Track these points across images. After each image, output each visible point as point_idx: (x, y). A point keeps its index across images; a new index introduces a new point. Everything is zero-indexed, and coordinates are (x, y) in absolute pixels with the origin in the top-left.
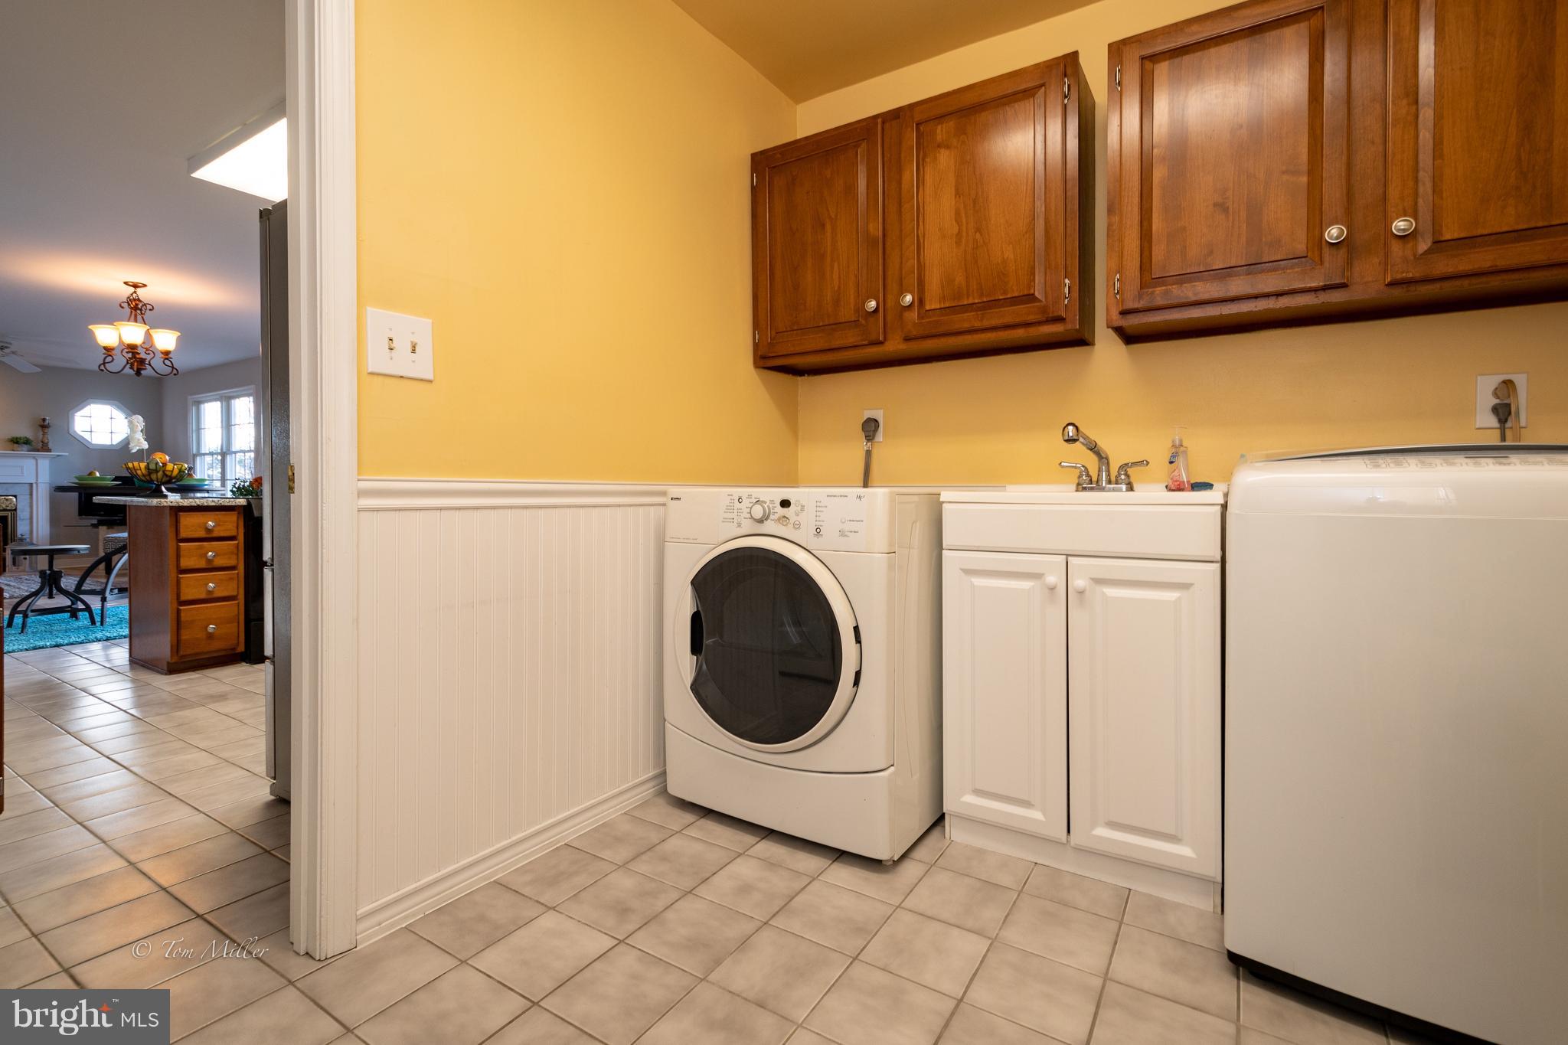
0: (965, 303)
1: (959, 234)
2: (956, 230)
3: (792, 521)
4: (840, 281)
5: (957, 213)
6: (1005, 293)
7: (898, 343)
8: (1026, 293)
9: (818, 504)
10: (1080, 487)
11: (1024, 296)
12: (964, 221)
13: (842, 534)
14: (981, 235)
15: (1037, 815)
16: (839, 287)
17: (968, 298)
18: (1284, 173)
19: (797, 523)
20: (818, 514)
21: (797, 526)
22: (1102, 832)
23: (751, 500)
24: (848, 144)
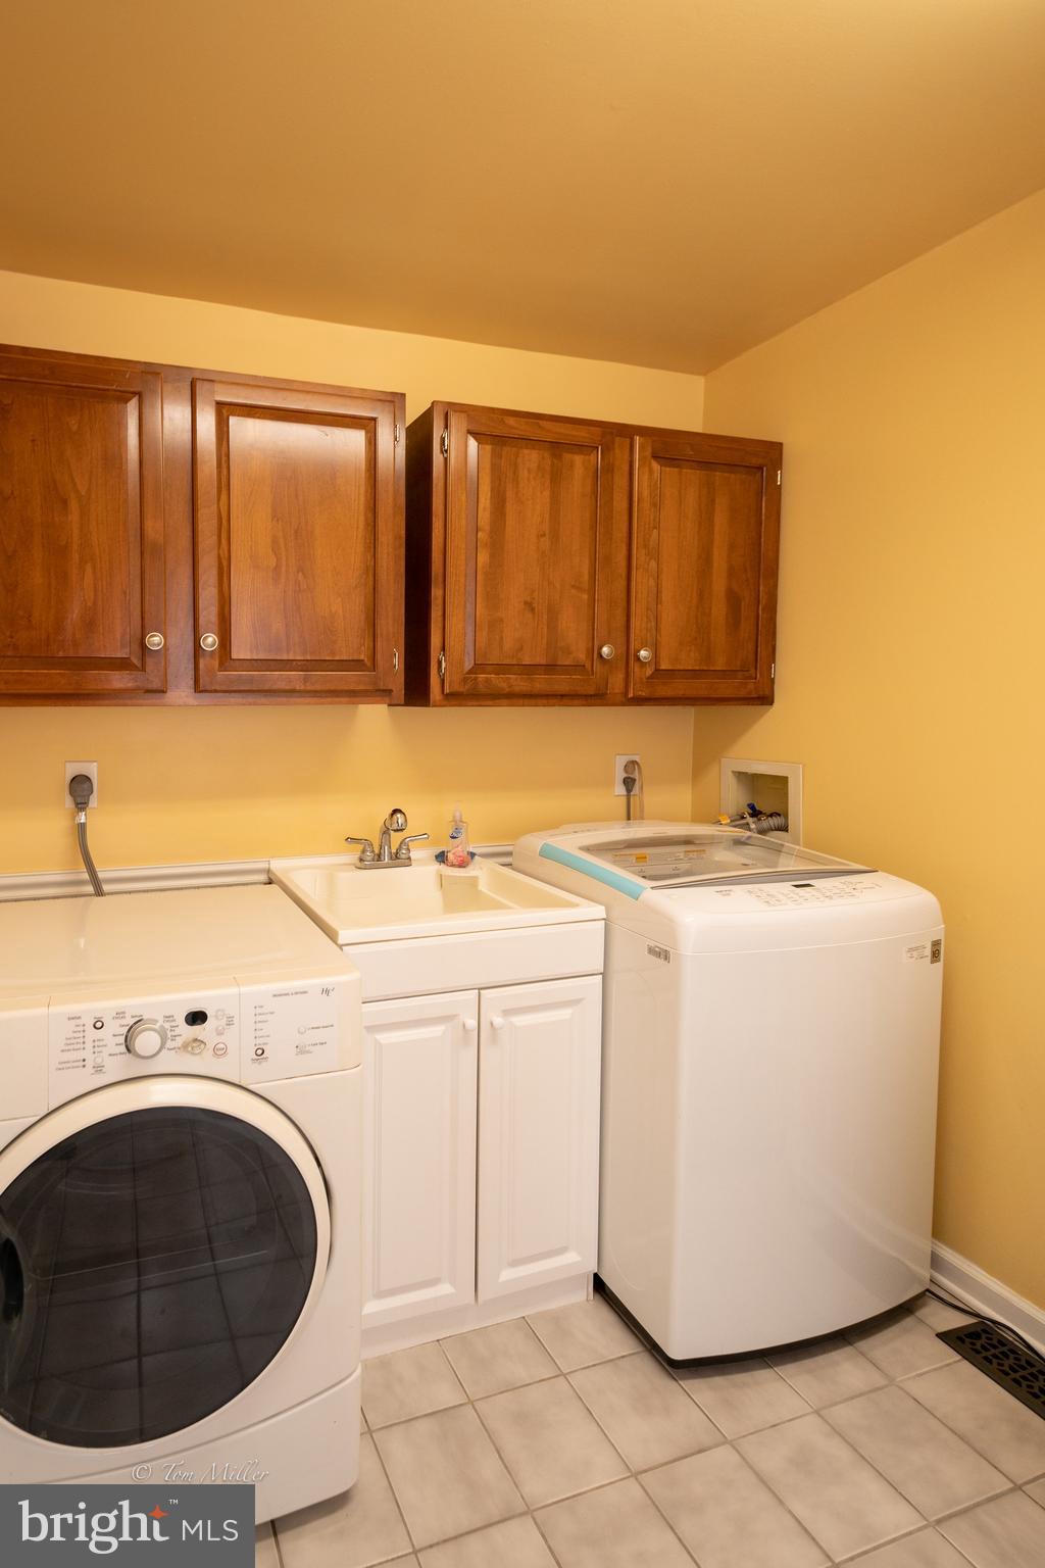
0: (285, 658)
1: (277, 568)
2: (273, 562)
3: (210, 1046)
4: (95, 595)
5: (275, 541)
6: (333, 653)
7: (187, 696)
8: (355, 658)
9: (259, 1011)
10: (362, 864)
11: (353, 660)
12: (284, 554)
13: (301, 1050)
14: (305, 577)
15: (445, 1289)
16: (95, 603)
17: (288, 653)
18: (573, 586)
19: (222, 1046)
20: (259, 1026)
21: (219, 1052)
22: (507, 1274)
23: (124, 1022)
24: (108, 390)
